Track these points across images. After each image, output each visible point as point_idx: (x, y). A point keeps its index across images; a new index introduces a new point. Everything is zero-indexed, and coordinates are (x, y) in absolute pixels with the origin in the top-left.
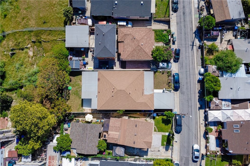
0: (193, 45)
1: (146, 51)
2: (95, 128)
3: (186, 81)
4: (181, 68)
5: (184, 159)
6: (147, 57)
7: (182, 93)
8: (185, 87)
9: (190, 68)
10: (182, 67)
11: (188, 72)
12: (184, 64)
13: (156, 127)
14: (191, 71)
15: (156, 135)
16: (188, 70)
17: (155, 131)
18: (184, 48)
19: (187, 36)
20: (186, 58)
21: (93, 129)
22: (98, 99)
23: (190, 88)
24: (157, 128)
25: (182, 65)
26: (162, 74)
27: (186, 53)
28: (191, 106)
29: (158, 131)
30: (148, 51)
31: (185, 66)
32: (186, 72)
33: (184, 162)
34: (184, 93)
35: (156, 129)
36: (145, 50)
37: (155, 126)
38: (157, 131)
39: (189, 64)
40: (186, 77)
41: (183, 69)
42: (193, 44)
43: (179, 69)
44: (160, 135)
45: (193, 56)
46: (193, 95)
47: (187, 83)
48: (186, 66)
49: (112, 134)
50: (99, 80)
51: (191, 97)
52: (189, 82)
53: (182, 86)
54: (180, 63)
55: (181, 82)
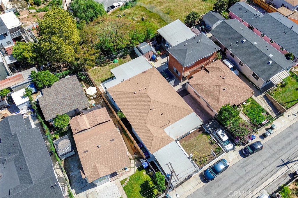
0: (286, 164)
1: (220, 99)
2: (81, 99)
3: (227, 186)
4: (240, 166)
6: (214, 105)
8: (219, 190)
10: (243, 167)
11: (243, 181)
12: (248, 168)
13: (128, 180)
14: (248, 183)
15: (117, 187)
16: (247, 178)
17: (122, 182)
18: (269, 155)
19: (289, 148)
20: (259, 165)
21: (78, 98)
22: (120, 83)
24: (128, 182)
25: (246, 166)
26: (209, 143)
27: (265, 160)
29: (124, 188)
30: (223, 101)
31: (248, 171)
32: (242, 177)
34: (208, 194)
35: (126, 182)
36: (221, 97)
37: (129, 178)
38: (124, 185)
39: (256, 175)
40: (233, 181)
41: (241, 170)
42: (288, 163)
43: (236, 165)
44: (120, 194)
45: (272, 173)
49: (84, 120)
50: (144, 72)
53: (216, 184)
54: (245, 161)
55: (220, 179)
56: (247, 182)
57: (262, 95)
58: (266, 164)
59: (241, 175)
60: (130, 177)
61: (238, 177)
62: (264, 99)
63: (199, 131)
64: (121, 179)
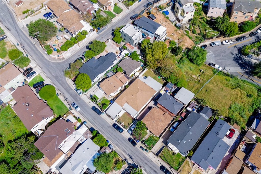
0: (131, 157)
1: (148, 121)
2: (130, 71)
3: (113, 134)
5: (79, 100)
6: (144, 120)
7: (109, 126)
8: (111, 131)
9: (118, 143)
10: (123, 139)
12: (123, 142)
13: (105, 99)
15: (102, 96)
16: (118, 141)
18: (133, 151)
19: (139, 159)
20: (126, 146)
22: (143, 82)
23: (108, 133)
25: (124, 141)
26: (129, 123)
27: (129, 149)
28: (99, 125)
32: (118, 139)
33: (77, 98)
34: (108, 127)
38: (103, 98)
39: (121, 145)
40: (116, 136)
43: (123, 137)
44: (100, 98)
45: (124, 151)
46: (103, 131)
47: (112, 134)
48: (122, 142)
49: (121, 75)
50: (152, 88)
51: (103, 129)
52: (112, 135)
53: (113, 130)
54: (126, 140)
55: (115, 131)
56: (117, 141)
57: (164, 145)
58: (128, 149)
59: (119, 139)
60: (107, 99)
61: (118, 138)
62: (162, 146)
63: (133, 118)
64: (105, 96)
